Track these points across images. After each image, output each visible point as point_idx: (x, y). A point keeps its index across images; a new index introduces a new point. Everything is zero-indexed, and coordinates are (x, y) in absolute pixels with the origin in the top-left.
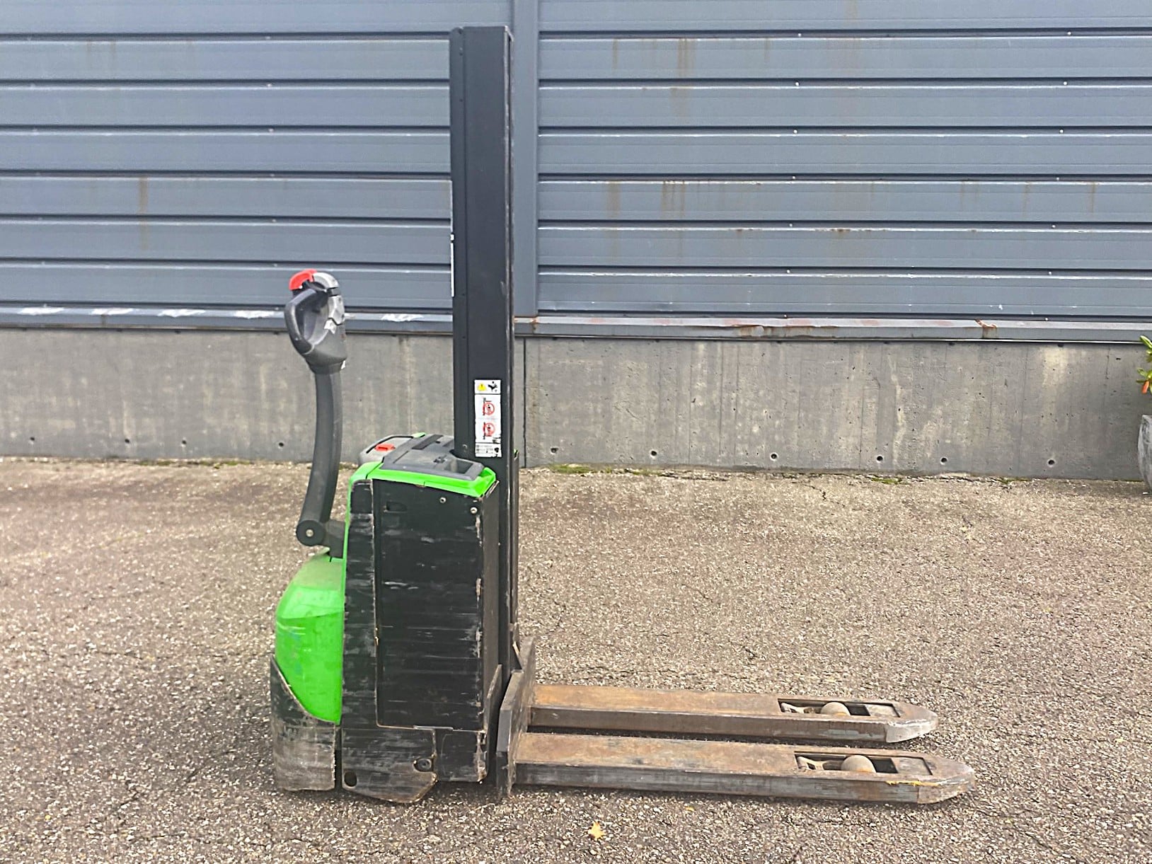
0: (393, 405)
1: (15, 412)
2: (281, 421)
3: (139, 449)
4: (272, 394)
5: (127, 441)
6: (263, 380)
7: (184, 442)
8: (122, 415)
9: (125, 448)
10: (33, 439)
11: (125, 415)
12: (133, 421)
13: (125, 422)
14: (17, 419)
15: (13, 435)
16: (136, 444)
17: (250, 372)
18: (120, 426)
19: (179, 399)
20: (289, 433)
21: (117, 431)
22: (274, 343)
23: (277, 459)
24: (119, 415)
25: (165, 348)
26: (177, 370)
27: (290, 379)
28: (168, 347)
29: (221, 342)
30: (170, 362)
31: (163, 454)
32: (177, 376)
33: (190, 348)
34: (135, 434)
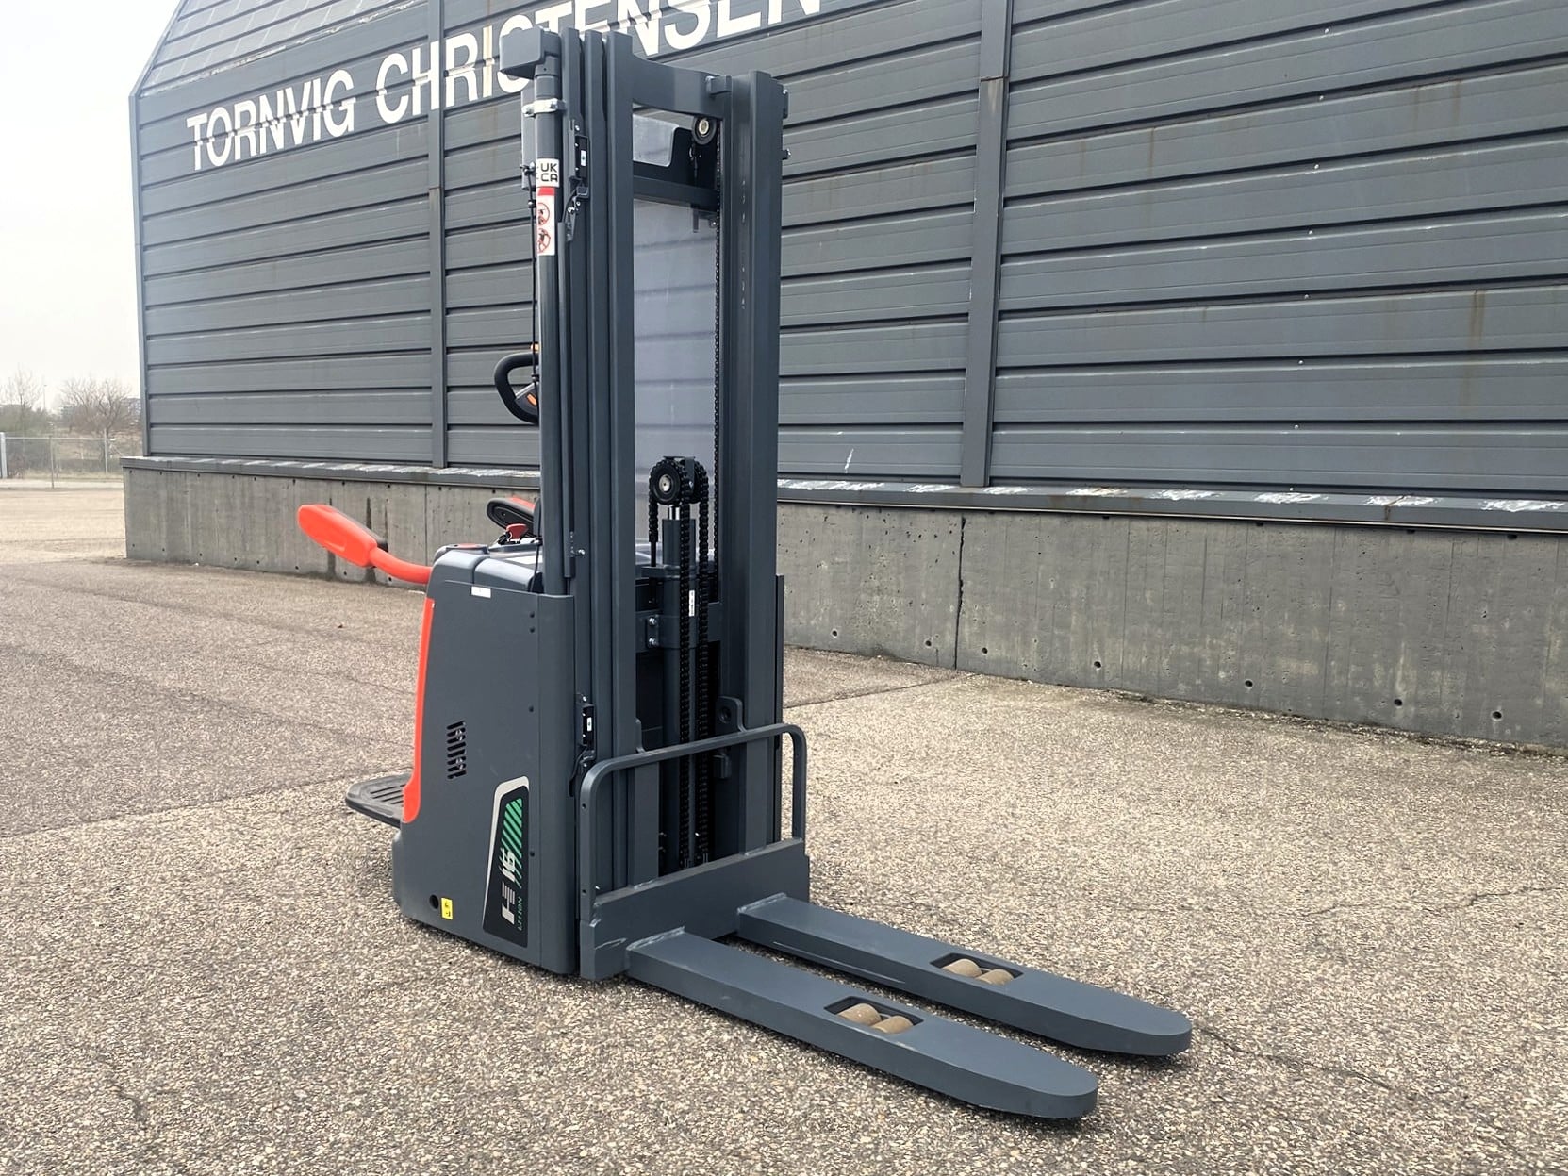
1: (1229, 642)
3: (1417, 716)
5: (1399, 703)
7: (1497, 715)
8: (1397, 661)
9: (1393, 712)
10: (1249, 684)
11: (1402, 661)
12: (1413, 674)
13: (1400, 673)
14: (1231, 653)
15: (1222, 675)
16: (1413, 709)
18: (1390, 677)
19: (1499, 643)
21: (1384, 686)
24: (1390, 660)
25: (1486, 561)
26: (1503, 598)
28: (1492, 560)
30: (1492, 584)
31: (1457, 729)
32: (1502, 608)
33: (1531, 564)
34: (1413, 692)
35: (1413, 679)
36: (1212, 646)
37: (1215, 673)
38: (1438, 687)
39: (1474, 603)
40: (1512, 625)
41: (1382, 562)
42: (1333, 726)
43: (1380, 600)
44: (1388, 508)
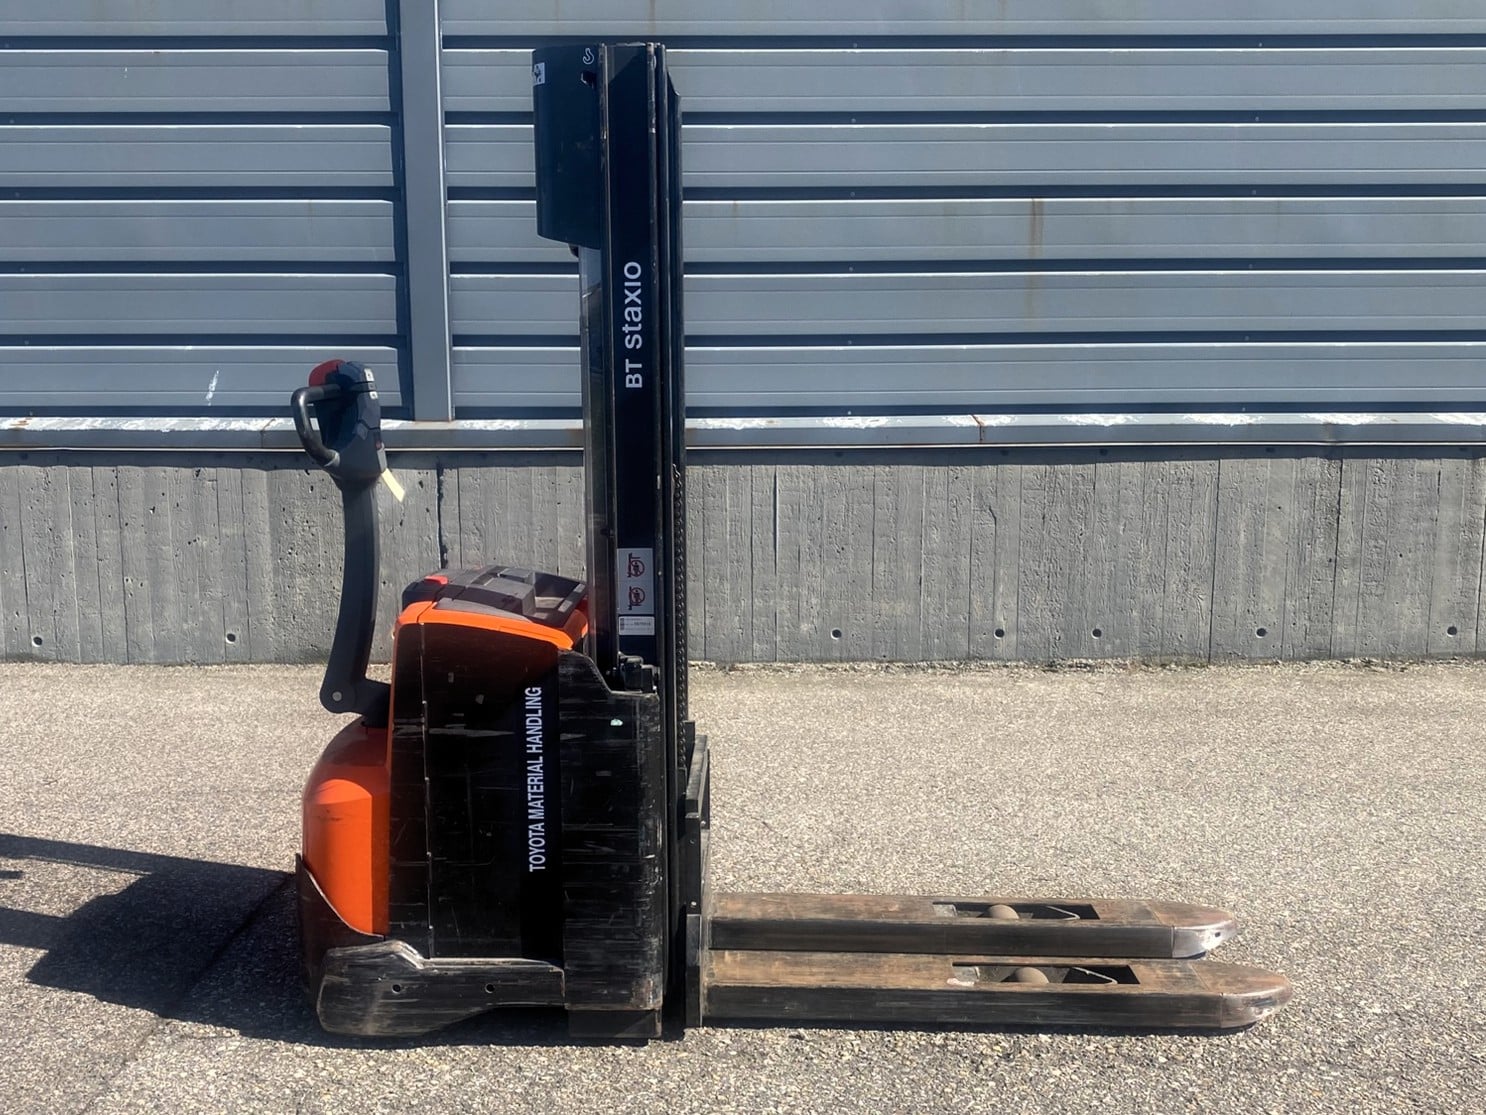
0: (1453, 562)
1: (811, 590)
2: (1265, 592)
4: (1255, 546)
5: (1000, 633)
6: (1242, 526)
7: (1097, 633)
9: (993, 643)
10: (837, 634)
11: (1001, 590)
13: (999, 603)
14: (814, 601)
15: (805, 627)
16: (1015, 637)
17: (1221, 514)
18: (990, 607)
19: (1096, 560)
20: (1278, 612)
21: (984, 617)
22: (1266, 467)
23: (1253, 655)
24: (989, 589)
25: (1079, 478)
26: (1098, 514)
27: (1286, 524)
28: (1085, 476)
29: (1177, 467)
30: (1086, 501)
31: (1059, 652)
32: (1097, 524)
33: (1122, 478)
34: (1014, 620)
35: (1013, 606)
36: (791, 597)
37: (797, 627)
38: (1039, 611)
39: (1070, 522)
40: (1107, 541)
41: (976, 486)
42: (945, 667)
43: (976, 527)
44: (982, 428)
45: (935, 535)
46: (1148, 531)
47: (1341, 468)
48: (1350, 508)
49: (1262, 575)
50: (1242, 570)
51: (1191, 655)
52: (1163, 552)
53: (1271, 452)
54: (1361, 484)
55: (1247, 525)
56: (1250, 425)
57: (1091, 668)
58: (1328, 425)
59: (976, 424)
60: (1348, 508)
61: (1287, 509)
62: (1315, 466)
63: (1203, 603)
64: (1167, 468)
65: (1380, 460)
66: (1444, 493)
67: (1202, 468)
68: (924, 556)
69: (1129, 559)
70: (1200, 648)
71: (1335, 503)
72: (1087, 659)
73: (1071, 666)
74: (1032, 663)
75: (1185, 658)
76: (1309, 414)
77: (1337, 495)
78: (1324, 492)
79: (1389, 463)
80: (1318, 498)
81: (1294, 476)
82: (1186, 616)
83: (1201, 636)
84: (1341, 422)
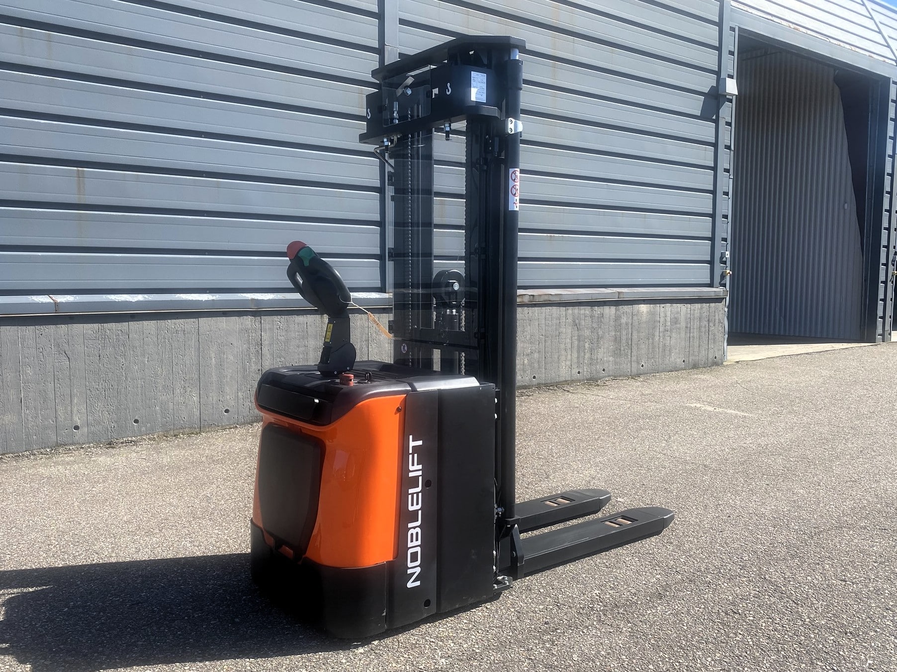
2: (227, 389)
3: (90, 433)
4: (220, 365)
5: (77, 428)
6: (213, 355)
9: (73, 435)
11: (76, 402)
12: (83, 408)
16: (86, 429)
17: (201, 349)
18: (69, 413)
19: (133, 379)
20: (234, 400)
21: (65, 419)
22: (223, 322)
23: (223, 424)
24: (68, 402)
25: (120, 332)
26: (132, 352)
27: (236, 353)
28: (123, 331)
29: (175, 324)
30: (124, 345)
31: (115, 435)
32: (131, 358)
33: (144, 331)
34: (85, 419)
35: (84, 411)
38: (100, 412)
39: (116, 358)
40: (138, 368)
41: (54, 340)
42: (42, 453)
43: (57, 364)
44: (56, 304)
45: (29, 371)
46: (162, 361)
47: (261, 322)
48: (267, 342)
49: (225, 381)
50: (214, 378)
51: (191, 428)
52: (171, 371)
53: (225, 314)
54: (271, 329)
55: (216, 354)
56: (213, 300)
57: (135, 443)
58: (253, 300)
59: (52, 301)
60: (266, 343)
61: (235, 345)
62: (248, 320)
63: (195, 398)
64: (170, 324)
65: (279, 317)
66: (310, 334)
67: (188, 324)
68: (22, 385)
69: (152, 377)
70: (195, 424)
71: (259, 340)
72: (131, 437)
73: (122, 443)
74: (98, 444)
75: (187, 430)
76: (241, 294)
77: (260, 336)
78: (254, 334)
79: (284, 318)
80: (250, 338)
81: (238, 327)
82: (186, 406)
83: (195, 417)
84: (259, 298)
